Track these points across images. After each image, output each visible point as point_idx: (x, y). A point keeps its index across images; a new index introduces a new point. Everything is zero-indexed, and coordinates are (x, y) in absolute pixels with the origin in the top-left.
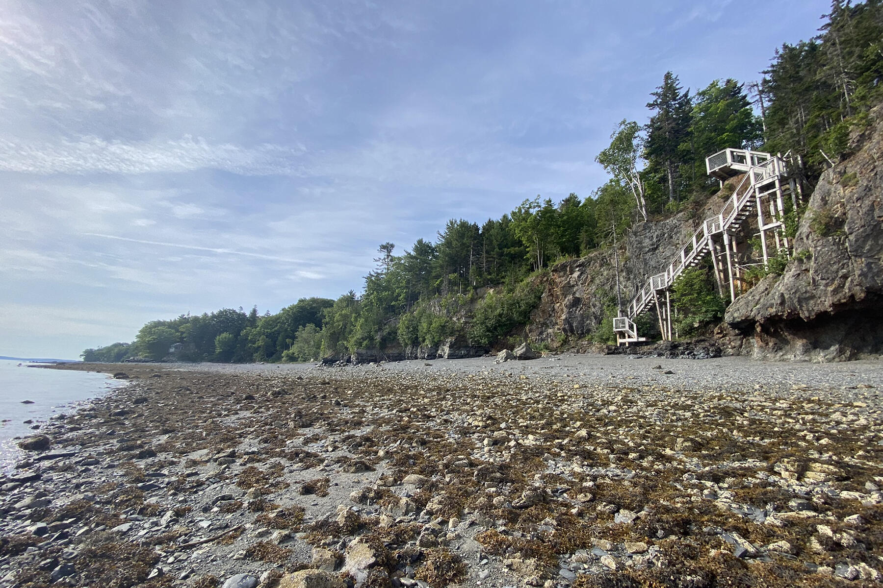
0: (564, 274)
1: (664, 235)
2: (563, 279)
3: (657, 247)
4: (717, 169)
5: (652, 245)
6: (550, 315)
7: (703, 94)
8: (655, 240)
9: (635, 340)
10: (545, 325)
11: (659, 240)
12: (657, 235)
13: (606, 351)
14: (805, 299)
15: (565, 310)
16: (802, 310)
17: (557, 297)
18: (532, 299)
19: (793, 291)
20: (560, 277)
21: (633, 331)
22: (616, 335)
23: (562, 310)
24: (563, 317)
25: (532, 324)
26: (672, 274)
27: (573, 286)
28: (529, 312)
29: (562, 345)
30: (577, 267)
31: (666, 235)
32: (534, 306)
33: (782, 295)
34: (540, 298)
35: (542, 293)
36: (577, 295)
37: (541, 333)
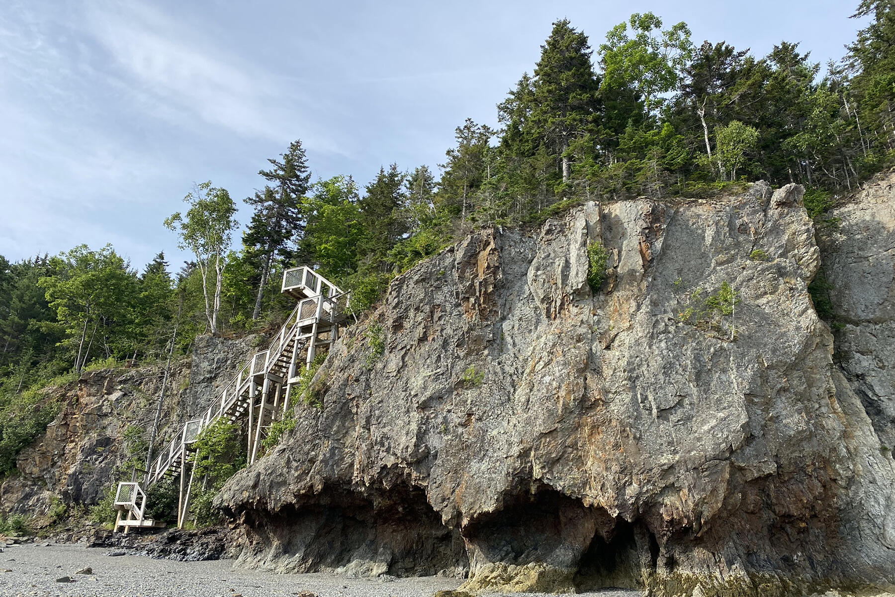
0: (98, 391)
1: (226, 361)
2: (93, 399)
3: (215, 377)
4: (290, 288)
5: (210, 372)
6: (54, 464)
7: (325, 185)
8: (214, 366)
9: (136, 523)
10: (40, 482)
11: (219, 368)
12: (219, 359)
13: (93, 539)
14: (278, 483)
15: (80, 456)
16: (270, 497)
17: (75, 433)
18: (28, 427)
19: (270, 471)
20: (89, 395)
21: (140, 508)
22: (116, 512)
23: (74, 456)
24: (71, 471)
25: (16, 476)
26: (207, 422)
27: (106, 415)
28: (18, 452)
29: (54, 524)
30: (121, 382)
31: (229, 362)
32: (29, 441)
33: (259, 475)
34: (45, 428)
35: (53, 419)
36: (108, 433)
37: (28, 497)
